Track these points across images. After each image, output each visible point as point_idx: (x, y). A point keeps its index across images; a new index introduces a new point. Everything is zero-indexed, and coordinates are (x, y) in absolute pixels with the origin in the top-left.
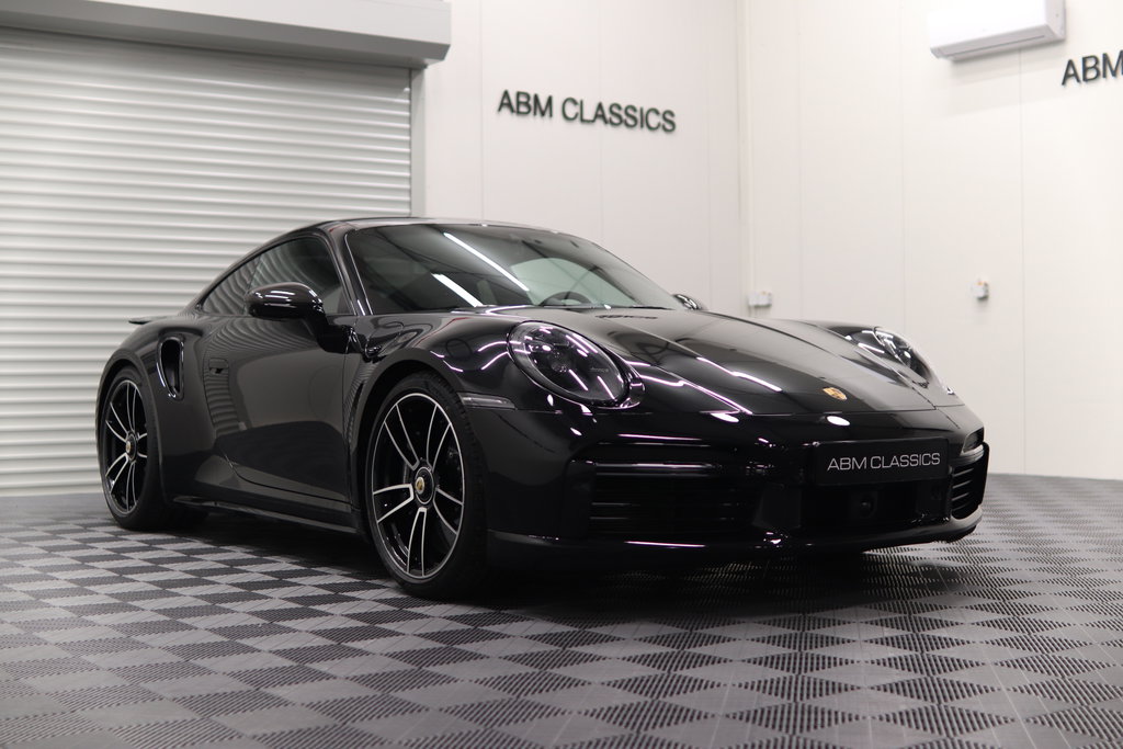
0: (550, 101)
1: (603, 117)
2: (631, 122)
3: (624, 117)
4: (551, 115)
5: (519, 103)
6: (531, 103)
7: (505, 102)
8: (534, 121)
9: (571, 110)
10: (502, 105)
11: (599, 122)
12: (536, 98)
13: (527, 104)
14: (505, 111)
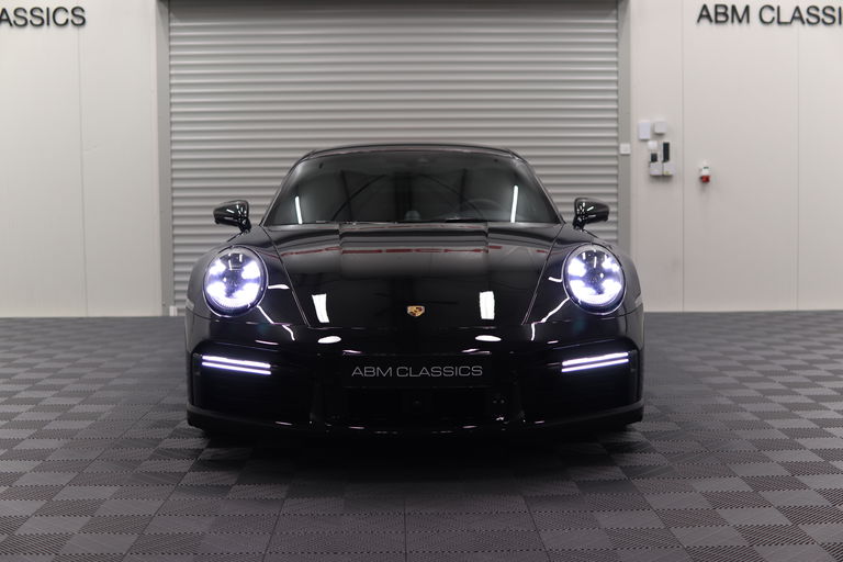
0: (747, 8)
1: (801, 18)
2: (829, 20)
3: (822, 16)
4: (748, 21)
5: (717, 14)
6: (729, 13)
7: (704, 14)
8: (732, 29)
9: (768, 15)
10: (701, 16)
11: (797, 24)
12: (734, 8)
13: (725, 14)
14: (705, 22)
